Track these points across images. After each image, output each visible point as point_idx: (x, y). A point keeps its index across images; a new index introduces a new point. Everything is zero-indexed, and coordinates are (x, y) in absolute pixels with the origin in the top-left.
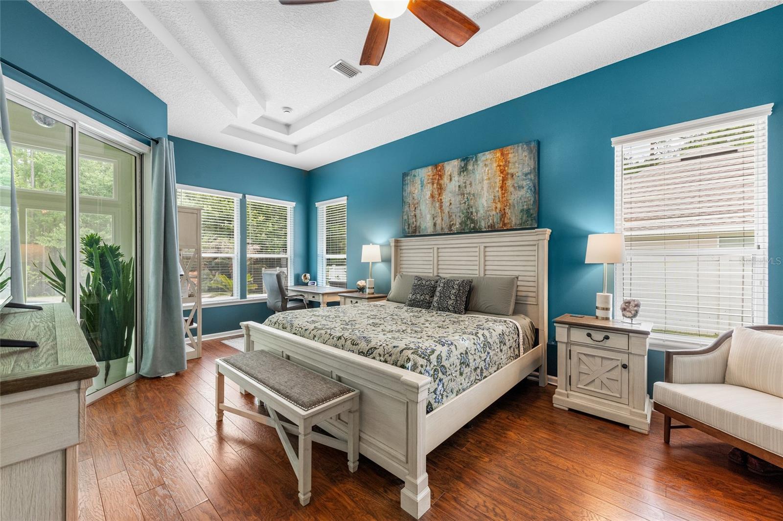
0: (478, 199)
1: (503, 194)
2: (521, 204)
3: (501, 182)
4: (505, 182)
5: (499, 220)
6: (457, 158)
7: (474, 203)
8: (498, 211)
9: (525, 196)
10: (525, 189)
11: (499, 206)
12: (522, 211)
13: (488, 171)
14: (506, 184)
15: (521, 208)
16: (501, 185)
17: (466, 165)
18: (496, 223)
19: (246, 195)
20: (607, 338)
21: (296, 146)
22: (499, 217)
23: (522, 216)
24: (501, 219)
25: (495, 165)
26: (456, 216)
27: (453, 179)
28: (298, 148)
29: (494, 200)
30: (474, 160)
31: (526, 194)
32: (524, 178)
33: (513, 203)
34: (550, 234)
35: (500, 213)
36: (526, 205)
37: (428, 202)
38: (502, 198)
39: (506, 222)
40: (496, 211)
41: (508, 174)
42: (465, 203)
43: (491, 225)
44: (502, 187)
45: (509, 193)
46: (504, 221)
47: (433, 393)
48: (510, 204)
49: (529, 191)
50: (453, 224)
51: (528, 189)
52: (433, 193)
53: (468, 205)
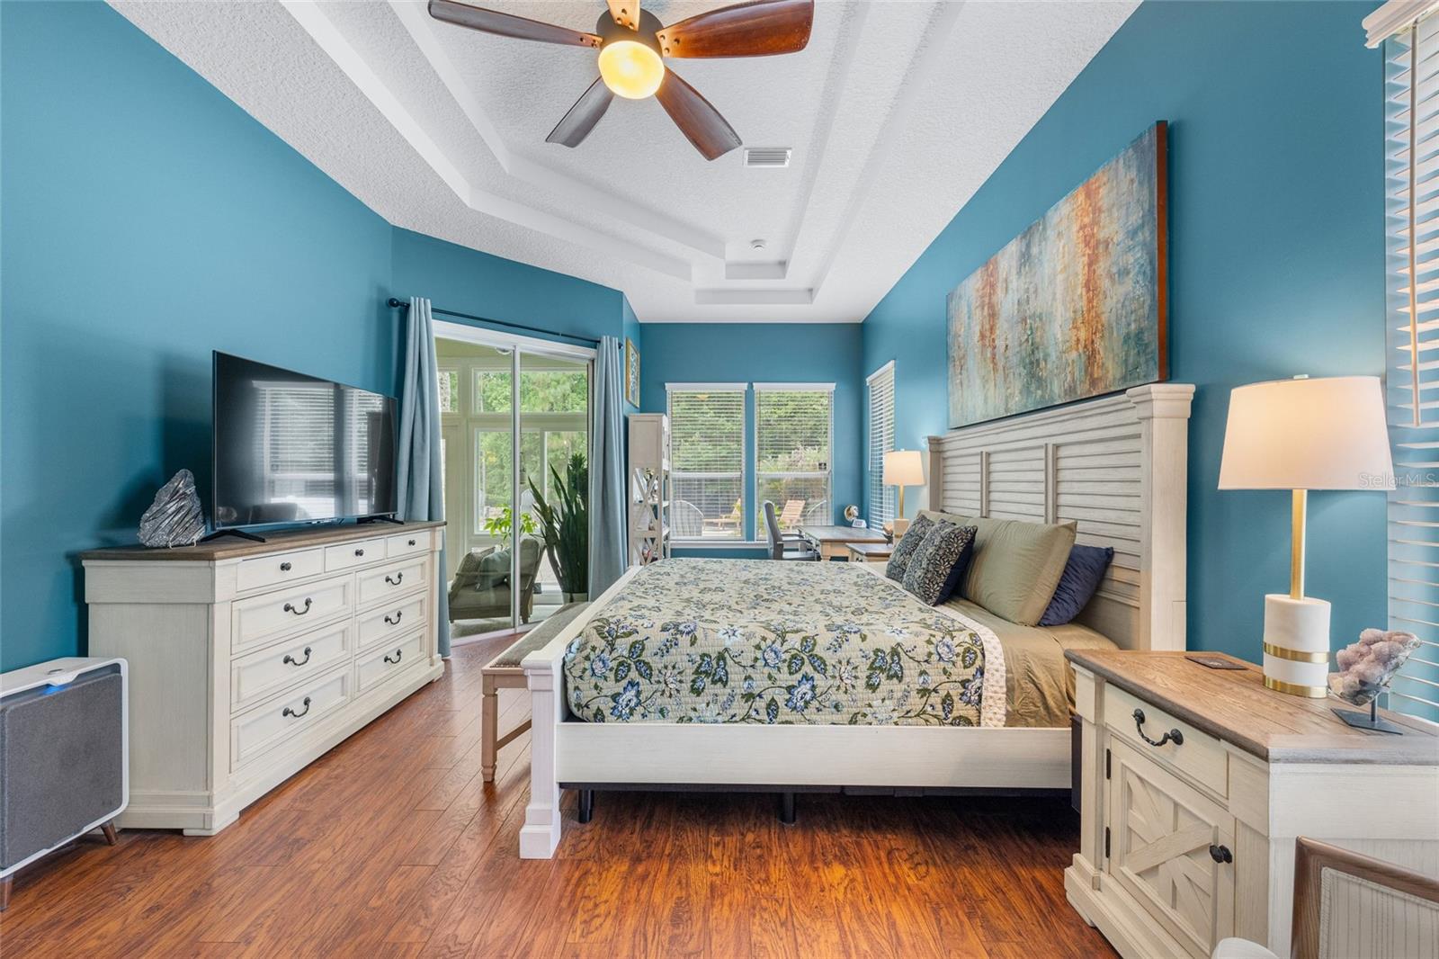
0: (1047, 328)
1: (1090, 301)
2: (1124, 320)
3: (1086, 268)
4: (1094, 267)
5: (1083, 373)
6: (1015, 237)
7: (1042, 337)
8: (1081, 350)
9: (1132, 295)
10: (1131, 276)
11: (1083, 335)
12: (1127, 338)
13: (1064, 247)
14: (1094, 271)
15: (1124, 331)
16: (1086, 277)
17: (1028, 246)
18: (1078, 383)
19: (754, 384)
20: (1177, 739)
21: (811, 290)
22: (1083, 366)
23: (1126, 355)
24: (1086, 371)
25: (1075, 228)
26: (1014, 374)
27: (1010, 286)
28: (814, 292)
29: (1075, 320)
30: (1041, 227)
31: (1134, 288)
32: (1131, 243)
33: (1109, 321)
34: (1192, 397)
35: (1085, 352)
36: (1135, 321)
37: (976, 350)
38: (1089, 311)
39: (1096, 376)
40: (1077, 350)
41: (1098, 243)
42: (1027, 340)
43: (1070, 387)
44: (1087, 285)
45: (1101, 296)
46: (1091, 375)
47: (609, 699)
48: (1103, 326)
49: (1140, 278)
50: (1010, 394)
51: (1139, 272)
52: (982, 327)
53: (1032, 344)
